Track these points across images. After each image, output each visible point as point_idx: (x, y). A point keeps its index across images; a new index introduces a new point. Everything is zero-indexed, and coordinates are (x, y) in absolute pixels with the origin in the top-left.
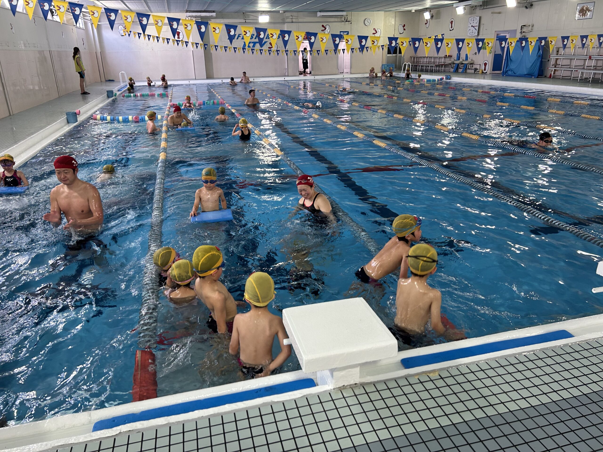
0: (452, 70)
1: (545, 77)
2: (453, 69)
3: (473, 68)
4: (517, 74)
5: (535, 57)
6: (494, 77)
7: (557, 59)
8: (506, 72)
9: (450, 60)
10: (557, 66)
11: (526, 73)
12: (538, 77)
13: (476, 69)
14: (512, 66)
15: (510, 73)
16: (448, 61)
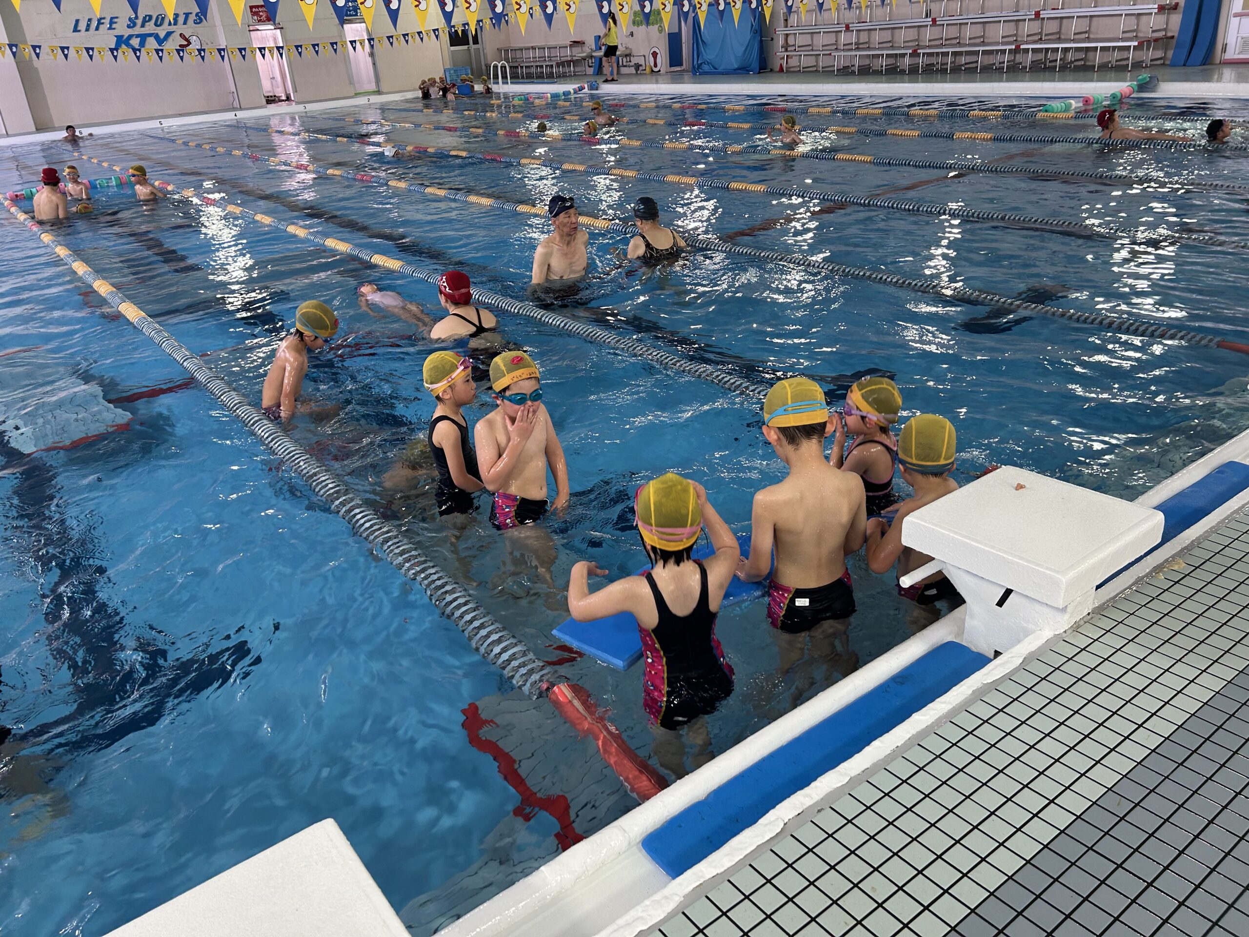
0: (590, 71)
1: (772, 70)
2: (592, 69)
3: (632, 64)
4: (720, 69)
5: (748, 35)
6: (676, 78)
7: (787, 35)
8: (700, 66)
9: (583, 52)
10: (789, 49)
11: (736, 66)
12: (759, 73)
13: (637, 66)
14: (709, 55)
15: (706, 68)
16: (579, 53)
